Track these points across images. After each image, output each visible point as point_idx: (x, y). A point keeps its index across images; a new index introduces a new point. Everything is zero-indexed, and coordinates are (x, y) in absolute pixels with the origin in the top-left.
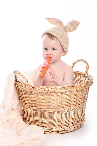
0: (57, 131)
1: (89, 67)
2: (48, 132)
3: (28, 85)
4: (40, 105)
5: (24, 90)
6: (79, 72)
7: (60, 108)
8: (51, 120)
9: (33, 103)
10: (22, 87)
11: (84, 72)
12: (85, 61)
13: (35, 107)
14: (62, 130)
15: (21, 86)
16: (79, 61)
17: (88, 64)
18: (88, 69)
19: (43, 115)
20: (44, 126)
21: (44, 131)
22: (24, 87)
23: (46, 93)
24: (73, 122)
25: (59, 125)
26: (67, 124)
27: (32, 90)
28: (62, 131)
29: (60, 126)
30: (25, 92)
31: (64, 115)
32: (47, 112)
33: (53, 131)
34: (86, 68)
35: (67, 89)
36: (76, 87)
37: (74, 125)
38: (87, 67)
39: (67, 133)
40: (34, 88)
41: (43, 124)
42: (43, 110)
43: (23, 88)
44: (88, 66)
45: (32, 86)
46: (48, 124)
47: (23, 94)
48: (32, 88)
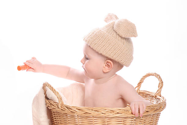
1: (162, 85)
3: (62, 104)
5: (57, 112)
6: (149, 92)
10: (53, 107)
11: (156, 92)
12: (157, 76)
15: (52, 105)
16: (149, 75)
17: (162, 80)
18: (161, 87)
22: (56, 106)
23: (87, 117)
27: (67, 111)
30: (58, 115)
34: (159, 87)
35: (118, 113)
38: (161, 85)
40: (69, 109)
43: (55, 108)
44: (162, 83)
45: (67, 106)
47: (56, 118)
48: (66, 108)
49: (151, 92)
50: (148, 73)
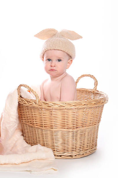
0: (70, 156)
2: (60, 157)
3: (39, 101)
4: (52, 124)
7: (75, 128)
8: (64, 143)
9: (43, 122)
10: (30, 103)
12: (92, 76)
13: (44, 127)
14: (75, 154)
16: (83, 76)
18: (97, 85)
19: (55, 136)
20: (55, 149)
21: (55, 156)
22: (34, 103)
24: (88, 145)
25: (73, 148)
26: (82, 147)
27: (44, 106)
28: (75, 156)
29: (74, 150)
31: (79, 136)
32: (60, 132)
33: (65, 156)
35: (85, 105)
36: (94, 103)
37: (88, 149)
38: (96, 83)
39: (81, 158)
40: (46, 104)
41: (54, 147)
42: (55, 130)
43: (32, 104)
44: (97, 81)
45: (44, 102)
46: (60, 147)
48: (43, 104)
49: (87, 89)
50: (83, 74)
